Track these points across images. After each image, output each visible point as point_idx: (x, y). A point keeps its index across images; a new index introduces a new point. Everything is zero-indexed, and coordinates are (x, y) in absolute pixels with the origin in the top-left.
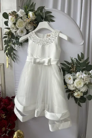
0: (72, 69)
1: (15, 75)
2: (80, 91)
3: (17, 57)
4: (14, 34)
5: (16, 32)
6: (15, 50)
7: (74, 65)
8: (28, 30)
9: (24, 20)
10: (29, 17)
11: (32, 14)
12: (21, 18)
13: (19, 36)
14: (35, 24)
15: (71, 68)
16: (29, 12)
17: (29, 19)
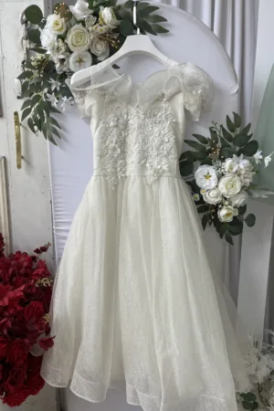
0: (211, 153)
1: (53, 180)
2: (233, 205)
3: (63, 131)
4: (57, 66)
5: (62, 61)
6: (55, 110)
7: (217, 142)
8: (97, 56)
9: (90, 29)
10: (102, 20)
11: (110, 15)
12: (83, 22)
13: (71, 72)
14: (116, 40)
15: (210, 151)
16: (101, 7)
17: (101, 25)
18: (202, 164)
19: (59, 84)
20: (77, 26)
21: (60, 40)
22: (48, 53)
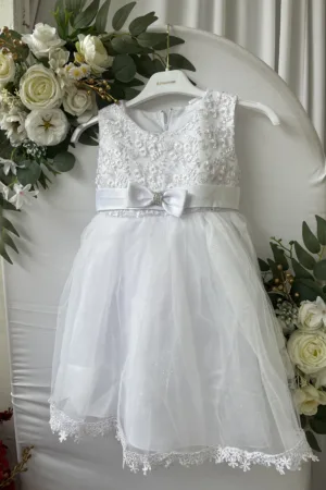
0: (277, 285)
1: (9, 319)
2: (317, 385)
3: (22, 238)
4: (9, 134)
5: (16, 125)
6: (11, 207)
7: (285, 267)
8: (76, 117)
9: (58, 71)
10: (82, 56)
11: (93, 47)
12: (44, 61)
13: (31, 143)
16: (80, 36)
17: (77, 65)
19: (15, 164)
20: (35, 66)
21: (6, 91)
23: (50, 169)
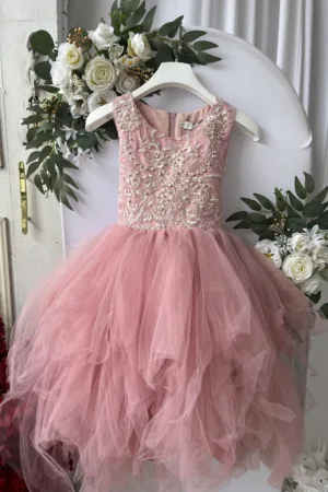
3: (80, 191)
4: (73, 108)
9: (115, 62)
10: (132, 50)
11: (142, 43)
12: (105, 53)
16: (131, 33)
17: (130, 57)
18: (261, 239)
19: (76, 132)
20: (98, 58)
21: (75, 76)
22: (61, 92)
23: (102, 137)
